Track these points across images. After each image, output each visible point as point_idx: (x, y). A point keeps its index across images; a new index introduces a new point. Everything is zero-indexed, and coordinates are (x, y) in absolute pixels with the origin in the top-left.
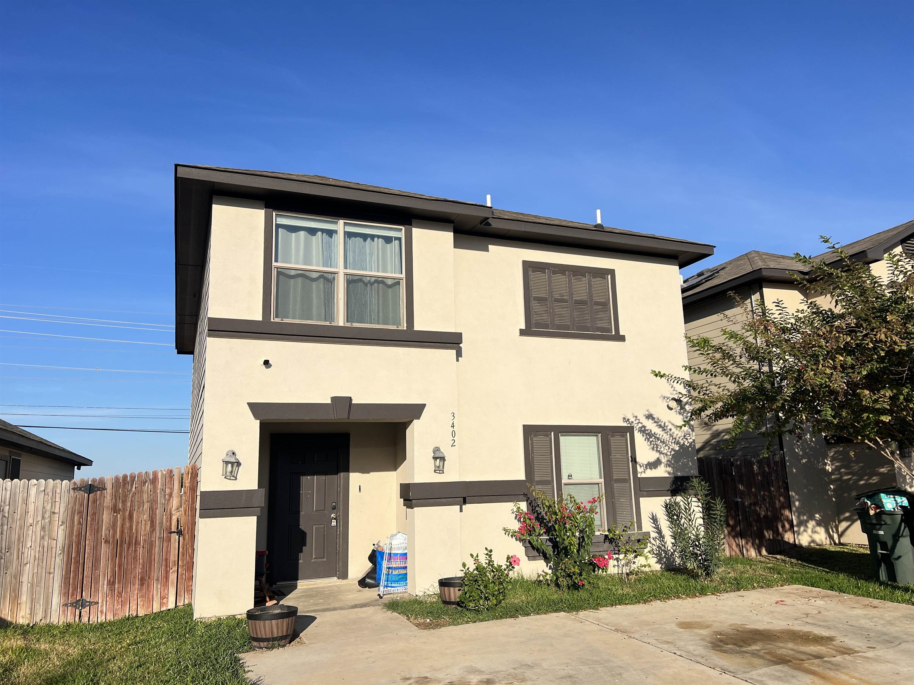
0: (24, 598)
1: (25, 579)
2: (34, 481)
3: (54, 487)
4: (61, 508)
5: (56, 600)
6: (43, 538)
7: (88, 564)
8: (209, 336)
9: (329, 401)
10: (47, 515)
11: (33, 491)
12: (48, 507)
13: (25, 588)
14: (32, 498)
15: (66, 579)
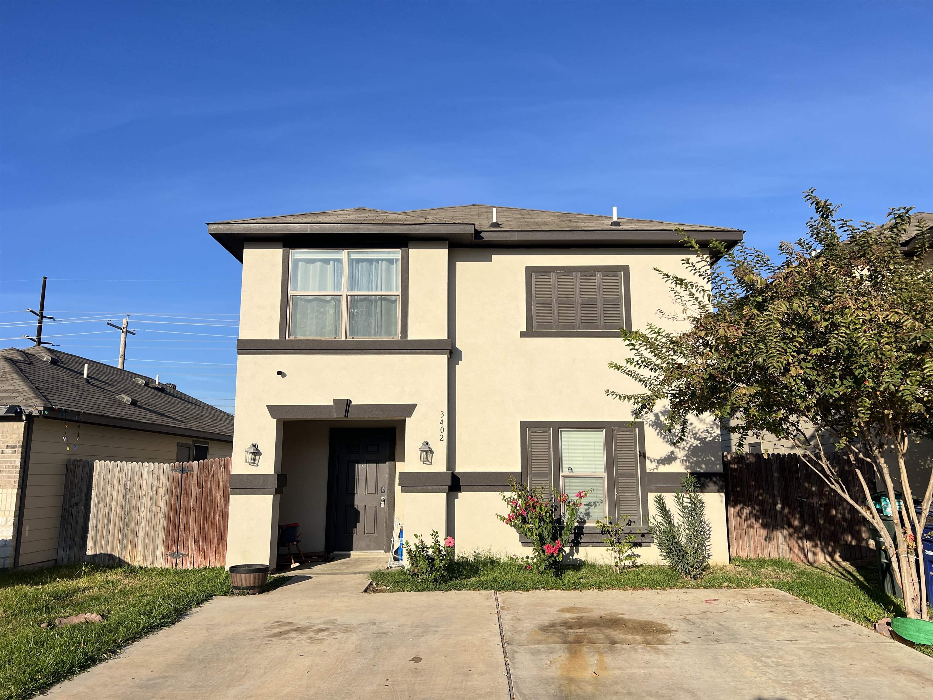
0: (140, 548)
1: (141, 534)
2: (146, 464)
3: (159, 468)
4: (163, 484)
5: (160, 551)
6: (151, 505)
7: (182, 526)
8: (239, 354)
9: (332, 403)
10: (154, 489)
11: (145, 471)
12: (155, 483)
13: (140, 540)
14: (145, 477)
15: (167, 535)
